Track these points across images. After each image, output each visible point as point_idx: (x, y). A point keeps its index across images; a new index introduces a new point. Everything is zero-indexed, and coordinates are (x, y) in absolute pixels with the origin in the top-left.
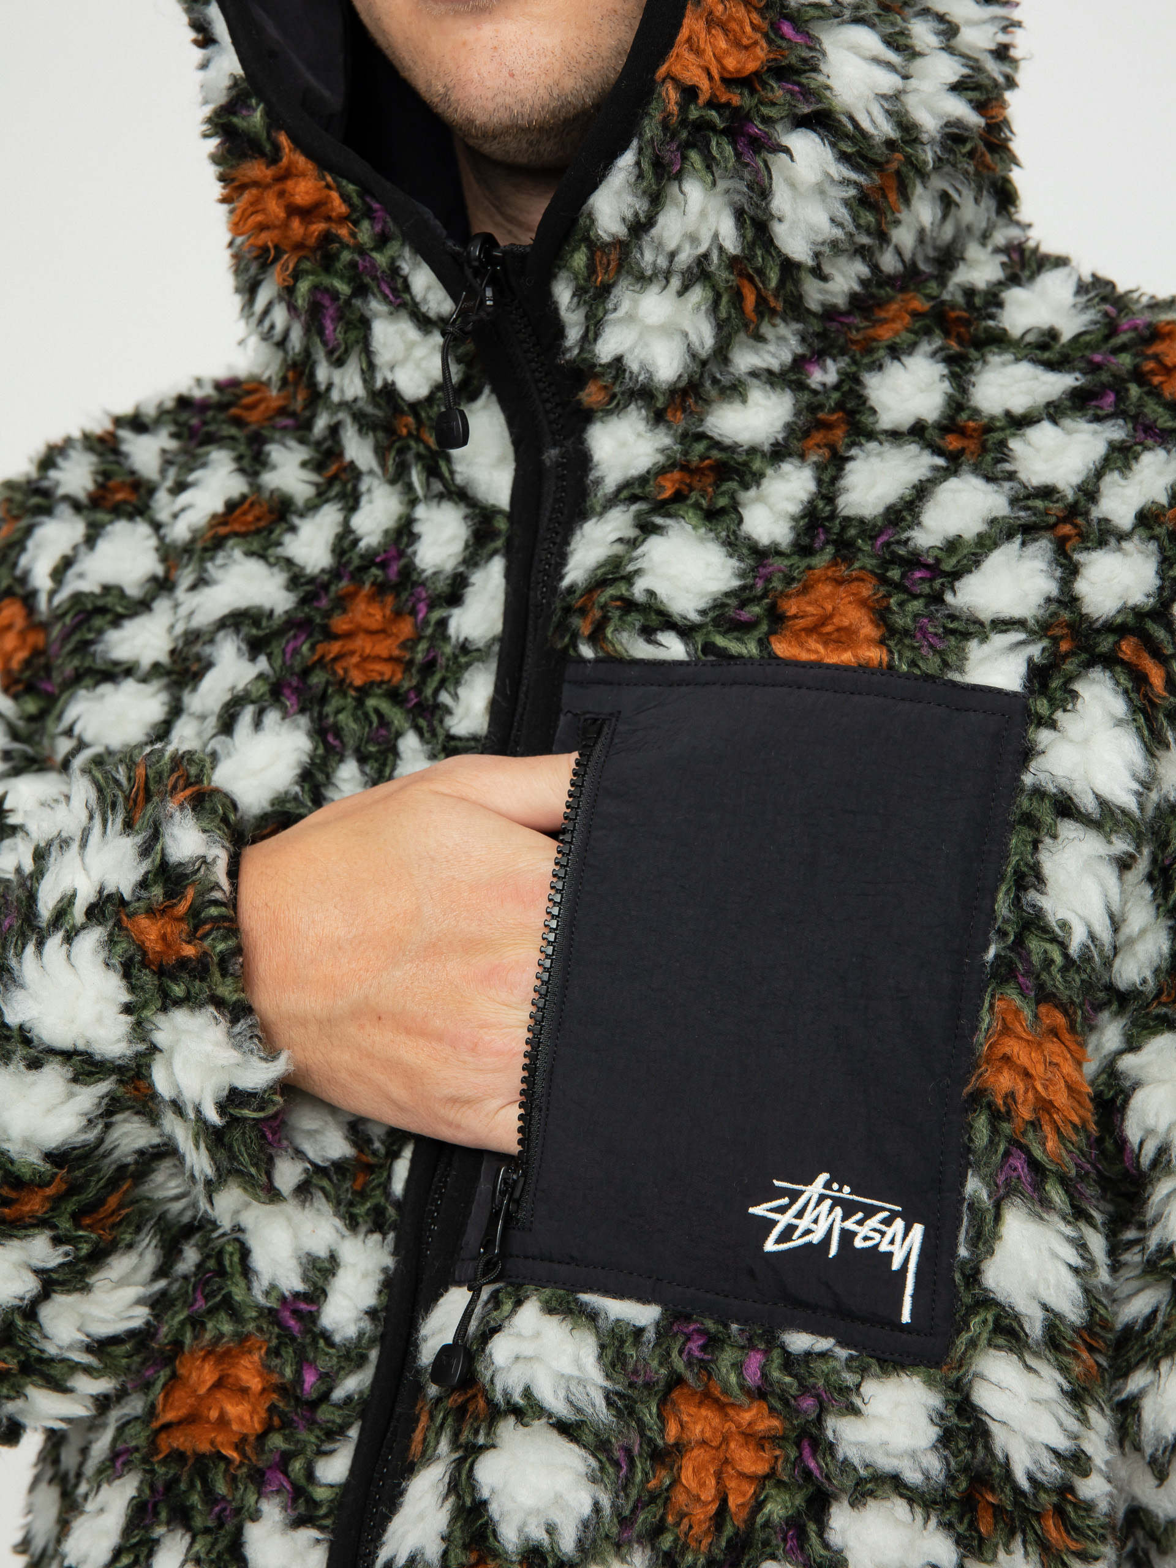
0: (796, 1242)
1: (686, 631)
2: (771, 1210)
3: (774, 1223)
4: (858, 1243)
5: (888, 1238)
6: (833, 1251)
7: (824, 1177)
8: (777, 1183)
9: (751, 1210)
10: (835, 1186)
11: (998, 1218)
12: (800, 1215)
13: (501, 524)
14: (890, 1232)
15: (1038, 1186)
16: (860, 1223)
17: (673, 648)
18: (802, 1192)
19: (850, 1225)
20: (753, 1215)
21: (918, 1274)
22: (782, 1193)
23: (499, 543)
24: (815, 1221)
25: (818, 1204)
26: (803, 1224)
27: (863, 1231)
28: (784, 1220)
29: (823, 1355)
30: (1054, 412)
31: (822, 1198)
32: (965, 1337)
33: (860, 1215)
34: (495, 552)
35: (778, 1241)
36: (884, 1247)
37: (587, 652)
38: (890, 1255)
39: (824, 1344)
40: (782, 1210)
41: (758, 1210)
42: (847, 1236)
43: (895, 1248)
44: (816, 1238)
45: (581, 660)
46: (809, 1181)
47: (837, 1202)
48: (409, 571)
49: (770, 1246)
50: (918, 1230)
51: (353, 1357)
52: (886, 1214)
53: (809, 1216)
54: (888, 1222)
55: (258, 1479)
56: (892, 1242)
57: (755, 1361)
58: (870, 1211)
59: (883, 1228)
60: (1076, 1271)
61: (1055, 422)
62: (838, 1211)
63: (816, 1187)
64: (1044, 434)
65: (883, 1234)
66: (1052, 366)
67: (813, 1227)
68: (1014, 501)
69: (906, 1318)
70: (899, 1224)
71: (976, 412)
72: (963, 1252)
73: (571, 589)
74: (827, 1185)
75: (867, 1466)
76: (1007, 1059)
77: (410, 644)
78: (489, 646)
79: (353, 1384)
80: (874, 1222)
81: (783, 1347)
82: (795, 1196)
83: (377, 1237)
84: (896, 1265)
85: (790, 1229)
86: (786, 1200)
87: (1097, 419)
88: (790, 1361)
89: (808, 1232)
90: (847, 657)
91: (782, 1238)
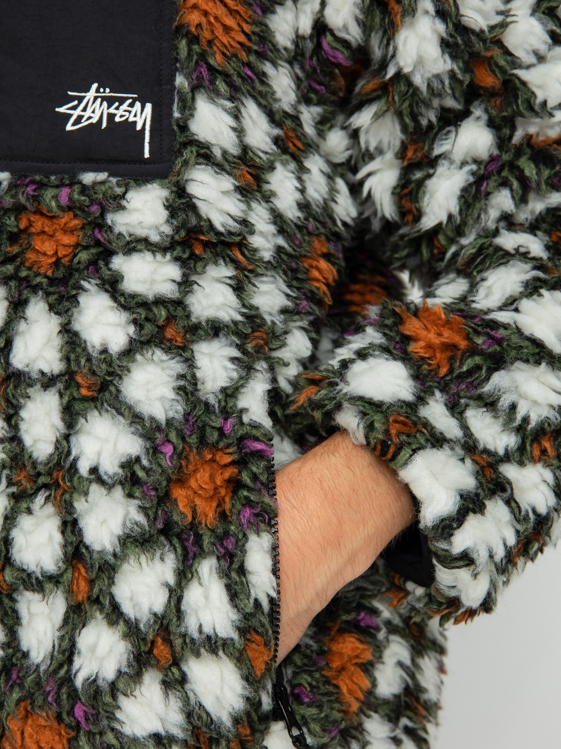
0: (84, 124)
2: (69, 109)
3: (71, 115)
4: (117, 119)
5: (133, 114)
6: (104, 125)
7: (95, 86)
8: (70, 93)
9: (57, 110)
10: (102, 90)
11: (193, 99)
12: (84, 110)
14: (134, 110)
15: (212, 82)
16: (117, 108)
18: (84, 97)
19: (112, 110)
20: (58, 112)
21: (151, 131)
22: (73, 98)
24: (93, 112)
25: (94, 102)
26: (87, 114)
27: (119, 112)
28: (76, 113)
29: (103, 183)
31: (96, 98)
32: (181, 160)
33: (117, 104)
35: (73, 125)
36: (131, 119)
38: (135, 123)
39: (102, 176)
40: (74, 108)
41: (62, 110)
42: (111, 116)
43: (137, 119)
44: (94, 120)
46: (87, 90)
47: (103, 99)
49: (69, 127)
50: (149, 107)
52: (130, 101)
53: (89, 110)
54: (132, 105)
56: (135, 116)
57: (65, 192)
58: (122, 101)
59: (130, 109)
62: (105, 104)
63: (91, 94)
65: (130, 112)
67: (92, 115)
69: (146, 155)
70: (138, 105)
72: (176, 115)
74: (97, 91)
75: (130, 235)
80: (125, 106)
81: (80, 182)
82: (80, 99)
84: (139, 127)
85: (80, 117)
86: (76, 103)
88: (84, 189)
89: (90, 118)
91: (76, 123)
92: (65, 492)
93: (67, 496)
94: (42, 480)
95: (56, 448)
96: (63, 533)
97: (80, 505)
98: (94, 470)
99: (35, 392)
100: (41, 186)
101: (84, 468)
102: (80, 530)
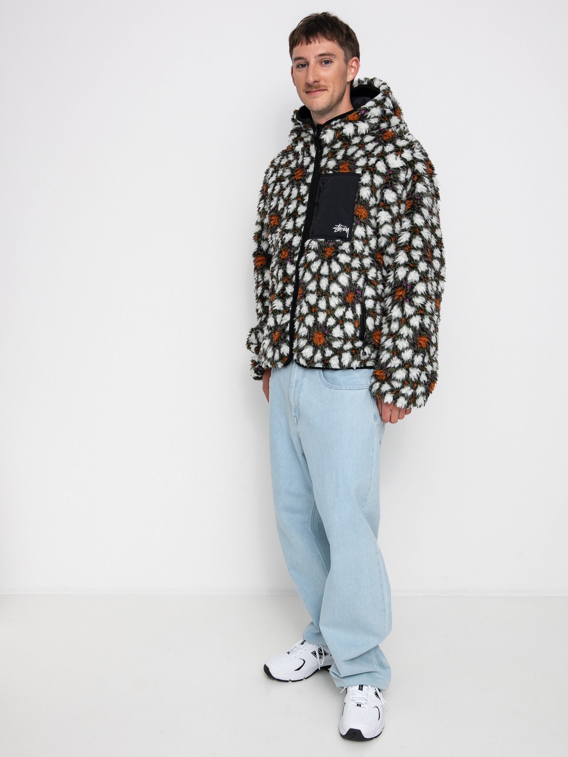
0: (337, 231)
1: (332, 170)
3: (335, 229)
4: (343, 230)
7: (340, 224)
11: (356, 227)
13: (314, 159)
14: (346, 229)
15: (361, 224)
17: (331, 172)
19: (342, 229)
20: (333, 229)
21: (348, 233)
22: (336, 226)
23: (314, 161)
26: (338, 229)
27: (344, 229)
28: (337, 229)
29: (339, 242)
30: (371, 142)
32: (353, 239)
34: (313, 162)
36: (345, 231)
37: (323, 173)
39: (339, 240)
40: (336, 228)
42: (342, 230)
44: (339, 231)
45: (323, 174)
46: (339, 225)
48: (303, 165)
49: (335, 231)
50: (349, 228)
51: (297, 248)
53: (339, 228)
54: (346, 228)
55: (287, 260)
57: (333, 243)
58: (344, 227)
60: (365, 232)
61: (371, 143)
63: (339, 226)
64: (370, 144)
66: (372, 136)
68: (365, 153)
69: (347, 237)
71: (364, 142)
72: (353, 230)
73: (322, 167)
75: (342, 251)
76: (358, 211)
77: (303, 174)
78: (312, 173)
79: (297, 252)
80: (345, 228)
81: (336, 241)
82: (337, 226)
83: (300, 236)
84: (346, 232)
85: (337, 230)
87: (376, 142)
88: (336, 243)
90: (346, 172)
91: (336, 230)
92: (328, 296)
93: (328, 297)
94: (324, 294)
95: (326, 288)
96: (326, 303)
97: (330, 299)
98: (333, 293)
99: (324, 278)
100: (329, 242)
101: (331, 292)
102: (329, 303)
